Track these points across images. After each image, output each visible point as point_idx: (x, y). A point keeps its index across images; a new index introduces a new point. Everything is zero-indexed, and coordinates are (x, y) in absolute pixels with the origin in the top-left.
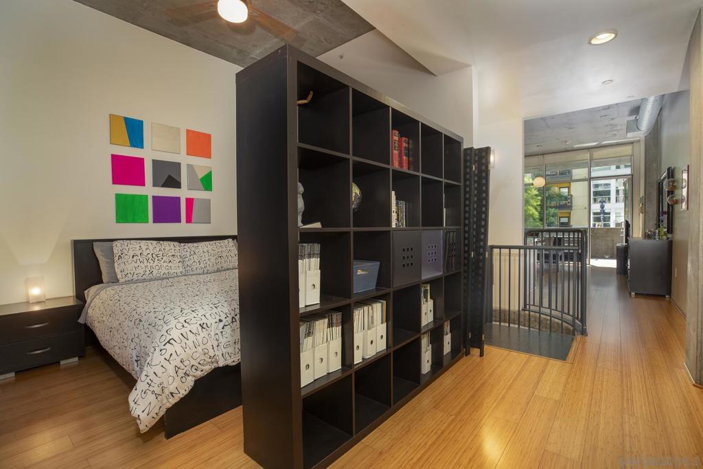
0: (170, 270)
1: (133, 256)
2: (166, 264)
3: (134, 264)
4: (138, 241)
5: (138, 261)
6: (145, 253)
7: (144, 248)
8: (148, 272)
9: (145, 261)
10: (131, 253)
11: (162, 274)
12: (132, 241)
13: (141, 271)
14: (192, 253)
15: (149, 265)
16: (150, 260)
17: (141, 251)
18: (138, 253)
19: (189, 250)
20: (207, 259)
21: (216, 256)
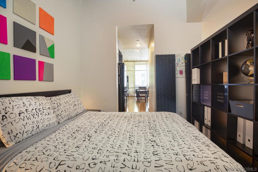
0: (50, 122)
1: (20, 114)
2: (47, 117)
3: (22, 122)
4: (19, 98)
5: (26, 118)
6: (30, 109)
7: (27, 104)
8: (36, 127)
9: (32, 117)
10: (17, 111)
11: (45, 126)
12: (13, 98)
13: (29, 128)
14: (59, 104)
15: (35, 120)
16: (35, 116)
17: (25, 108)
18: (23, 110)
19: (56, 103)
20: (69, 108)
21: (73, 105)
